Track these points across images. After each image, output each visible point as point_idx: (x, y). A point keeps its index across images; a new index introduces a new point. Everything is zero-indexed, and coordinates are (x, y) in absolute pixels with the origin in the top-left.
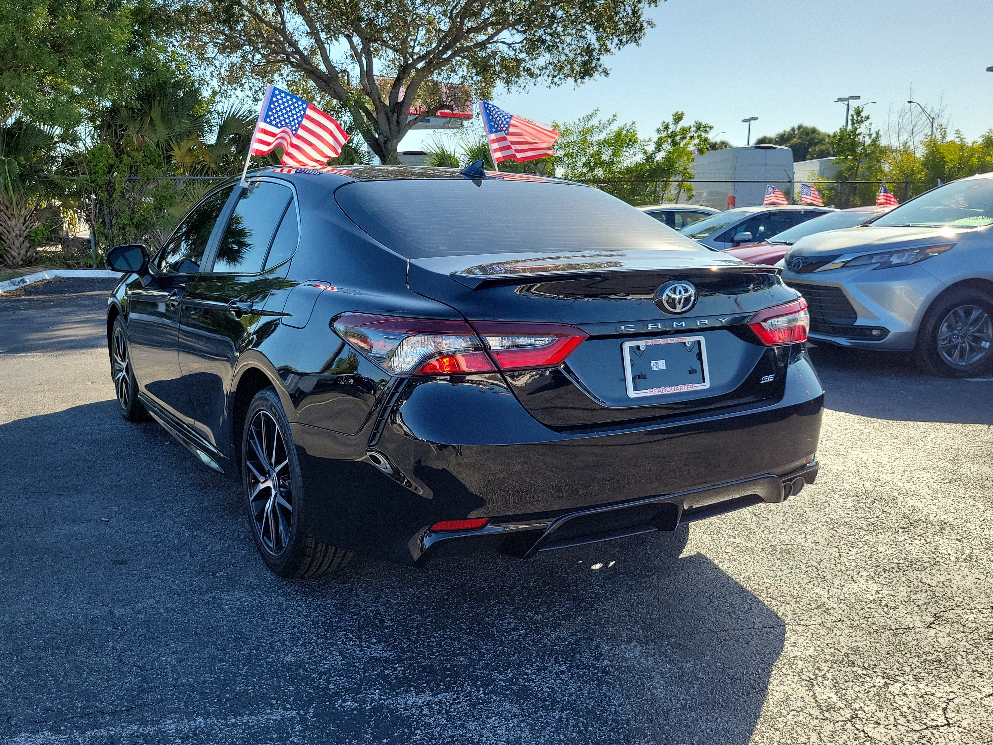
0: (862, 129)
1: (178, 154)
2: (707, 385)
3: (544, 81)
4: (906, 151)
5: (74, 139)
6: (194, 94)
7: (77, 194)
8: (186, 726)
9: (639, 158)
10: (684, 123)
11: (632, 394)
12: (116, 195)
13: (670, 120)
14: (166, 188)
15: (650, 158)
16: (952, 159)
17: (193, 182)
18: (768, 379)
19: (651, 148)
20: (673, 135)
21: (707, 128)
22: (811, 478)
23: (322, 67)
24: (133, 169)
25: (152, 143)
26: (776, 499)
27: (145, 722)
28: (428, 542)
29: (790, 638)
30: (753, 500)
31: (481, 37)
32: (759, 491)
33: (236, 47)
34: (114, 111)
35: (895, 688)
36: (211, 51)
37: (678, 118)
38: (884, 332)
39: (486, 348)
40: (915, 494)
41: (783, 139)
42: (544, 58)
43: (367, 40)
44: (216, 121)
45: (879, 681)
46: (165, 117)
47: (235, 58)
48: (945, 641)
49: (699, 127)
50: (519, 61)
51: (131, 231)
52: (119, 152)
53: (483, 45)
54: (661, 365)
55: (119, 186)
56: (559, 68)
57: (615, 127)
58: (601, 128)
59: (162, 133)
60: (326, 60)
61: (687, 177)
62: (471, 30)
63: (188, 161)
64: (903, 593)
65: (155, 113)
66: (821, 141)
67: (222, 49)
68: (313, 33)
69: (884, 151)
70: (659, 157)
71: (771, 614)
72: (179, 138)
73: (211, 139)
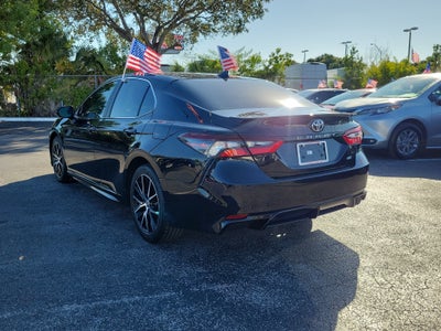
0: (355, 56)
1: (58, 66)
2: (327, 160)
3: (220, 34)
4: (373, 65)
5: (9, 58)
6: (65, 38)
7: (11, 83)
8: (132, 300)
9: (262, 68)
10: (281, 53)
11: (301, 164)
12: (30, 84)
13: (275, 51)
14: (52, 80)
15: (267, 68)
16: (392, 69)
17: (64, 78)
18: (349, 158)
19: (267, 64)
20: (276, 58)
21: (291, 56)
22: (363, 198)
23: (122, 26)
24: (37, 72)
25: (46, 60)
26: (352, 206)
27: (115, 299)
28: (223, 225)
29: (362, 260)
30: (344, 206)
31: (192, 15)
32: (346, 203)
33: (82, 17)
34: (28, 46)
35: (405, 276)
36: (71, 20)
37: (278, 51)
38: (375, 141)
39: (246, 146)
40: (397, 205)
41: (318, 60)
42: (220, 24)
43: (142, 16)
44: (75, 50)
45: (399, 274)
46: (52, 49)
47: (82, 22)
48: (420, 259)
49: (287, 55)
50: (210, 25)
51: (36, 100)
52: (31, 65)
53: (194, 18)
54: (310, 152)
55: (31, 80)
56: (227, 29)
57: (251, 55)
58: (246, 55)
59: (50, 55)
60: (124, 23)
61: (282, 76)
62: (188, 12)
63: (63, 68)
64: (400, 242)
65: (47, 47)
66: (335, 61)
67: (76, 18)
68: (118, 11)
69: (365, 65)
70: (271, 67)
71: (352, 251)
72: (58, 58)
73: (73, 59)
